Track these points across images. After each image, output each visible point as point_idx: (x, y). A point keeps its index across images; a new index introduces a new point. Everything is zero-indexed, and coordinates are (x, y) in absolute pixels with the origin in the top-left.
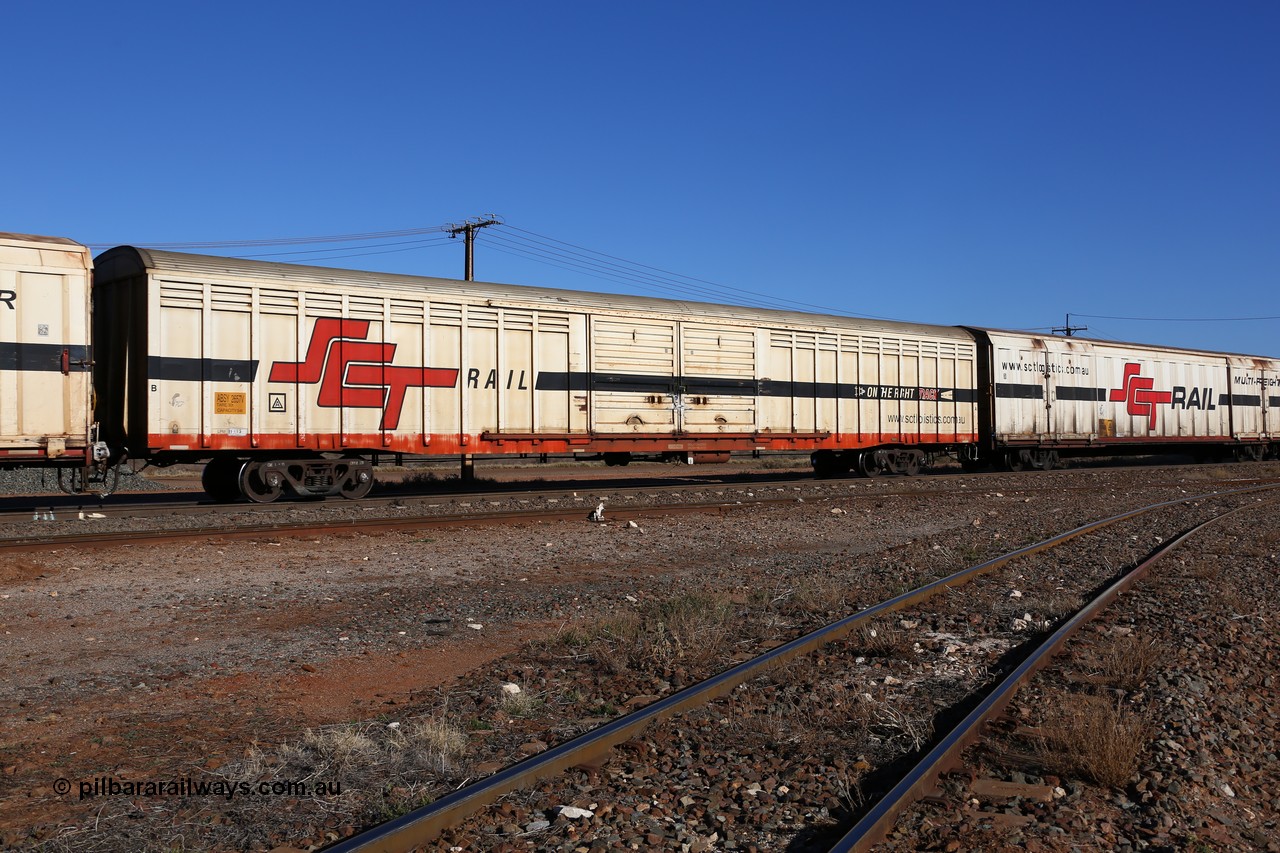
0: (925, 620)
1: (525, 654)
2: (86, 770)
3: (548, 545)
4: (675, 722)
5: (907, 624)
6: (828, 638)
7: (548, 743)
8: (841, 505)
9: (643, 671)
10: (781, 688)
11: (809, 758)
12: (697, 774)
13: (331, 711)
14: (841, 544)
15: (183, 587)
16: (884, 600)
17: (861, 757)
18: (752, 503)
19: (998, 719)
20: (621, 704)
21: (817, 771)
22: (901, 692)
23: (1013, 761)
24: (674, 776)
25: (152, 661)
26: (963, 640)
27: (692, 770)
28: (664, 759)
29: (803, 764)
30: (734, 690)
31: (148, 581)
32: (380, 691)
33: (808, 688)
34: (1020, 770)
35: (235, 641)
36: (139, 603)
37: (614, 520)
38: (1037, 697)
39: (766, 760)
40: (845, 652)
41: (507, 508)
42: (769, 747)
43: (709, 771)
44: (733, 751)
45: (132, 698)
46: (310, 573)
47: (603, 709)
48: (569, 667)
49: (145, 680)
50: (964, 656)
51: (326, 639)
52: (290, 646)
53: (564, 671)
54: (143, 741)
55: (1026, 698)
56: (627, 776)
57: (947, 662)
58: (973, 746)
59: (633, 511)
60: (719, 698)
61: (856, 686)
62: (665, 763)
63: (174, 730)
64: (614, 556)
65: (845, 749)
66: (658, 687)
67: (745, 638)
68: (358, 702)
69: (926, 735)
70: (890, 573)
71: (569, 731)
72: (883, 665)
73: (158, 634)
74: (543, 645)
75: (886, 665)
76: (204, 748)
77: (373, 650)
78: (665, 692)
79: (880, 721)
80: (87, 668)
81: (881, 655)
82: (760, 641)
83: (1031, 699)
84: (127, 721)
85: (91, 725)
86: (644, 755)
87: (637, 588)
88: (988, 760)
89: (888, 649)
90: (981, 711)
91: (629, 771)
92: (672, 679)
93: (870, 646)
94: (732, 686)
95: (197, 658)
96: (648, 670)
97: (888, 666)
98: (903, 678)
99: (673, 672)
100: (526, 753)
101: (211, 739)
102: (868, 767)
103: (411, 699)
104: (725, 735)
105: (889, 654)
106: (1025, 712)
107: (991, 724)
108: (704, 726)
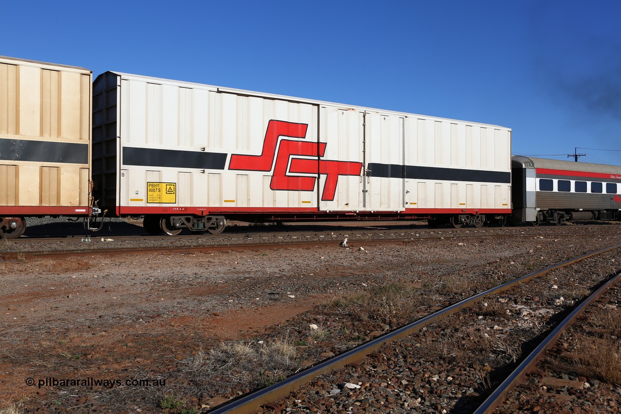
0: (510, 299)
1: (317, 310)
2: (122, 358)
3: (322, 258)
4: (394, 344)
5: (503, 301)
6: (464, 306)
7: (334, 353)
8: (463, 241)
9: (376, 320)
10: (443, 330)
11: (461, 364)
12: (407, 370)
13: (229, 335)
14: (464, 260)
15: (153, 275)
16: (489, 289)
17: (486, 364)
18: (418, 239)
19: (553, 348)
20: (366, 335)
21: (465, 370)
22: (502, 333)
23: (561, 368)
24: (396, 370)
25: (144, 309)
26: (531, 309)
27: (404, 368)
28: (391, 362)
29: (458, 367)
30: (420, 331)
31: (137, 271)
32: (251, 326)
33: (456, 330)
34: (565, 374)
35: (180, 300)
36: (134, 282)
37: (352, 246)
38: (571, 338)
39: (440, 364)
40: (472, 313)
41: (300, 240)
42: (441, 358)
43: (413, 368)
44: (423, 359)
45: (137, 326)
46: (210, 269)
47: (359, 338)
48: (340, 317)
49: (142, 318)
50: (532, 317)
51: (222, 301)
52: (206, 304)
53: (337, 319)
54: (146, 346)
55: (566, 338)
56: (373, 369)
57: (524, 319)
58: (541, 361)
59: (362, 242)
60: (414, 334)
61: (480, 330)
62: (391, 364)
63: (159, 341)
64: (354, 264)
65: (479, 360)
66: (384, 328)
67: (423, 305)
68: (241, 331)
69: (517, 355)
70: (491, 275)
71: (344, 347)
72: (492, 320)
73: (145, 296)
74: (325, 306)
75: (494, 320)
76: (174, 350)
77: (245, 307)
78: (387, 330)
79: (494, 347)
80: (115, 311)
81: (490, 315)
82: (430, 307)
83: (568, 339)
84: (137, 336)
85: (121, 337)
86: (381, 360)
87: (367, 280)
88: (549, 368)
89: (494, 312)
90: (545, 344)
91: (374, 367)
92: (390, 324)
93: (484, 311)
94: (419, 328)
95: (164, 308)
96: (378, 319)
97: (495, 321)
98: (502, 327)
99: (390, 321)
100: (324, 357)
101: (176, 346)
102: (489, 369)
103: (266, 330)
104: (419, 351)
105: (495, 315)
106: (566, 345)
107: (548, 350)
108: (408, 347)
